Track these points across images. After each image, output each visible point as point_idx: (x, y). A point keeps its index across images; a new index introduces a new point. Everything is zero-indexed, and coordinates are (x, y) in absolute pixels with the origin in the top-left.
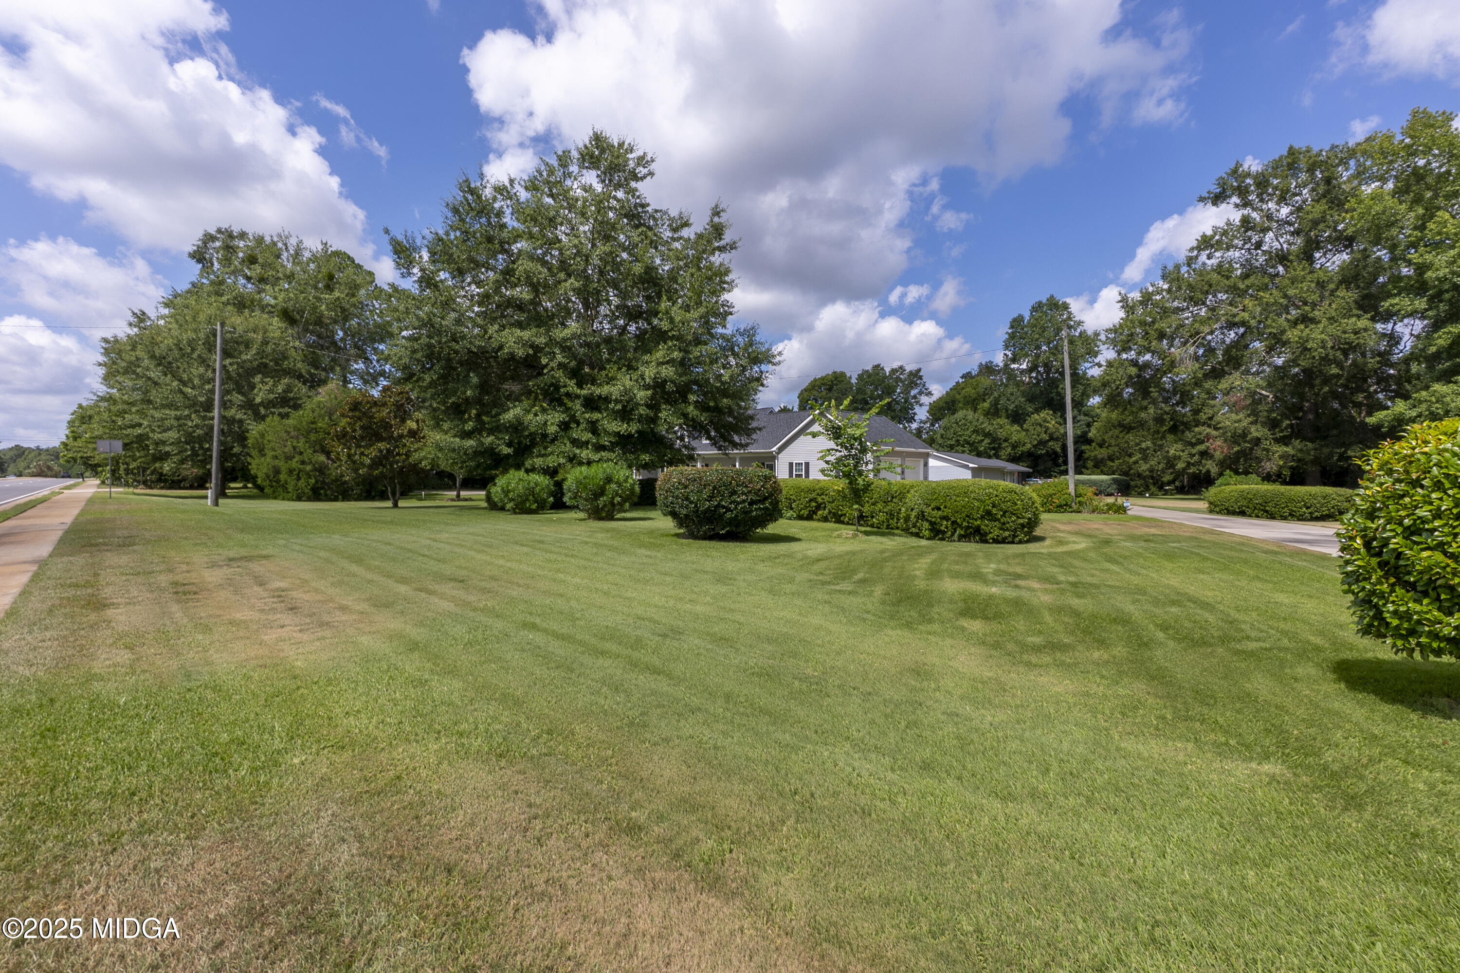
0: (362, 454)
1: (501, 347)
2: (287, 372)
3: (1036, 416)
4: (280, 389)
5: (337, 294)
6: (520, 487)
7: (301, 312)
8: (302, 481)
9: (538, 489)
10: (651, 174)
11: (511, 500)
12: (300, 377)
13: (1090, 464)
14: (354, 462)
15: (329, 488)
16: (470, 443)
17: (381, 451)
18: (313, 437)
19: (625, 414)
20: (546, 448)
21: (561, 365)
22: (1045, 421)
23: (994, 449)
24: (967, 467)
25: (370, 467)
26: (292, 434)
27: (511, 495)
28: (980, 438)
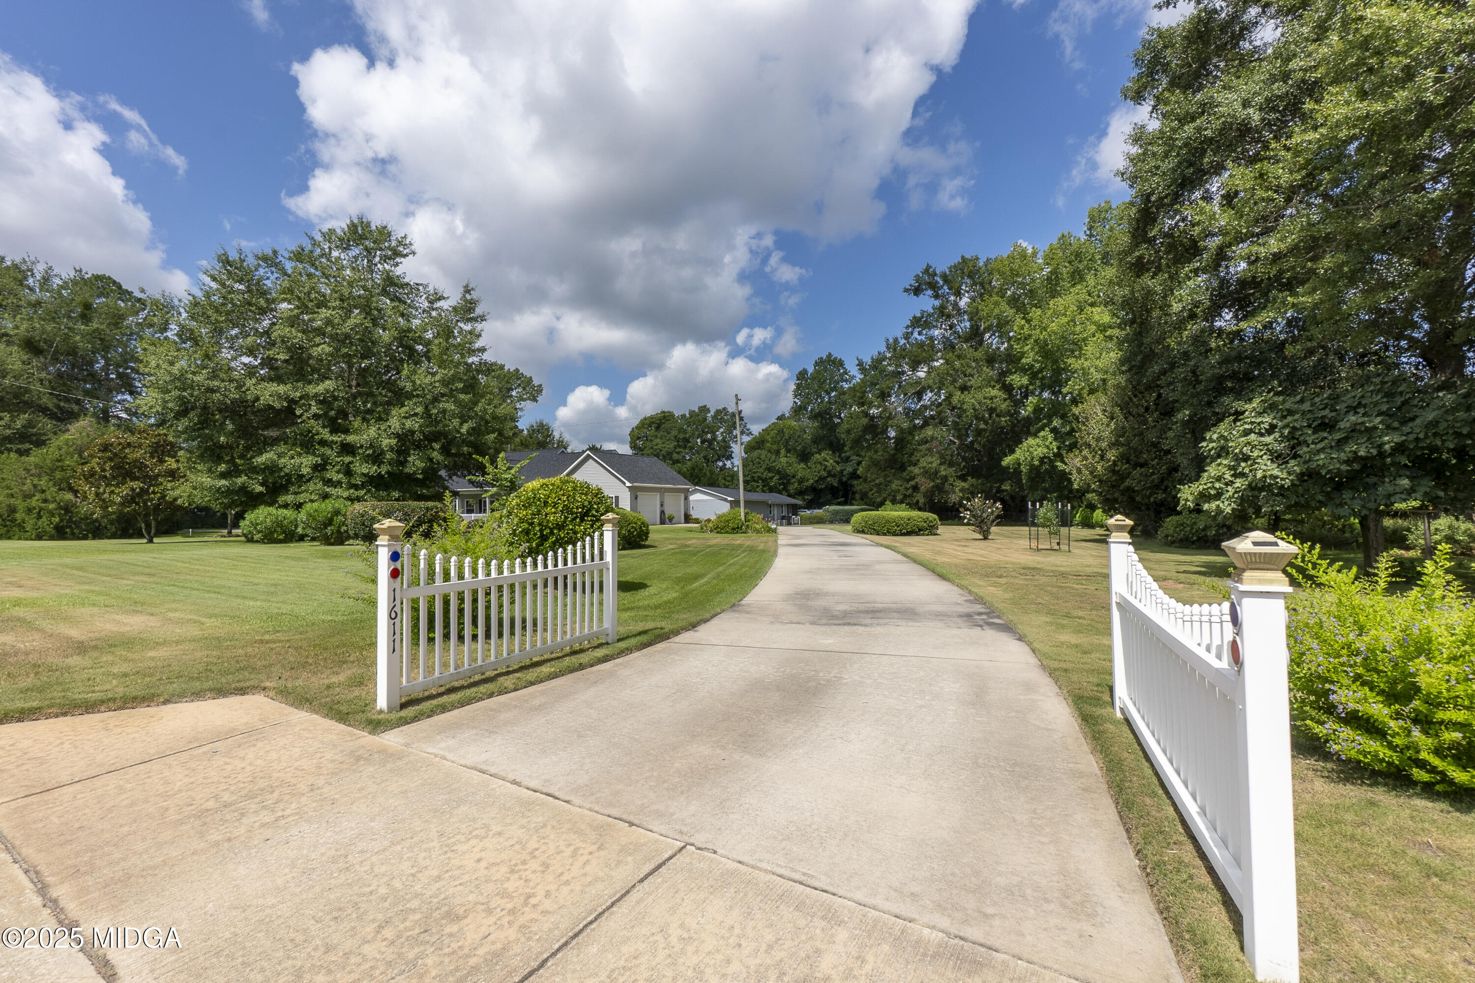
0: (112, 492)
1: (257, 399)
2: (27, 405)
3: (817, 456)
4: (19, 424)
5: (95, 325)
6: (268, 520)
7: (50, 344)
8: (44, 519)
9: (285, 522)
10: (414, 253)
11: (259, 532)
12: (44, 410)
13: (858, 496)
14: (104, 500)
15: (78, 527)
16: (223, 482)
17: (133, 490)
18: (58, 475)
19: (376, 458)
20: (300, 486)
21: (316, 417)
22: (825, 460)
23: (783, 484)
24: (726, 500)
25: (122, 504)
26: (33, 471)
27: (259, 527)
28: (770, 475)
